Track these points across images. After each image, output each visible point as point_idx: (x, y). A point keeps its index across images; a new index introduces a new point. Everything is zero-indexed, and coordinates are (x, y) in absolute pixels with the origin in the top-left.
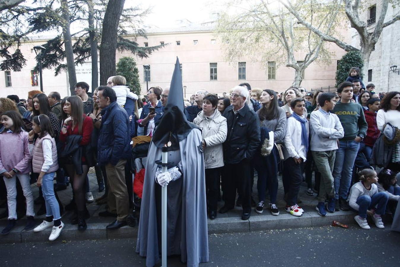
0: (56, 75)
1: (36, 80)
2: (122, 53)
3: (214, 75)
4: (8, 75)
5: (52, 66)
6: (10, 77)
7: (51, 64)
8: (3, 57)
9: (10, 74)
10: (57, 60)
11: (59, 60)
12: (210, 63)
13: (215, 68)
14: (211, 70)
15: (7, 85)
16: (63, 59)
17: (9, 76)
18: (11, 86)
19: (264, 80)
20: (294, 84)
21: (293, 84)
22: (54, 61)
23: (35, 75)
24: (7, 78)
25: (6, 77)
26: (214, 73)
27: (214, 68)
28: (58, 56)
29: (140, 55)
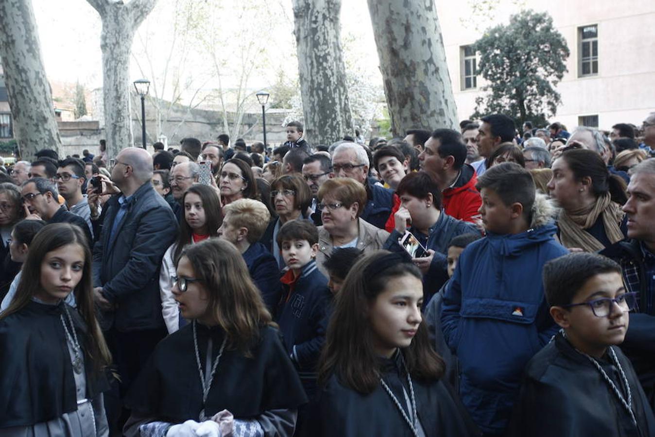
17: (591, 39)
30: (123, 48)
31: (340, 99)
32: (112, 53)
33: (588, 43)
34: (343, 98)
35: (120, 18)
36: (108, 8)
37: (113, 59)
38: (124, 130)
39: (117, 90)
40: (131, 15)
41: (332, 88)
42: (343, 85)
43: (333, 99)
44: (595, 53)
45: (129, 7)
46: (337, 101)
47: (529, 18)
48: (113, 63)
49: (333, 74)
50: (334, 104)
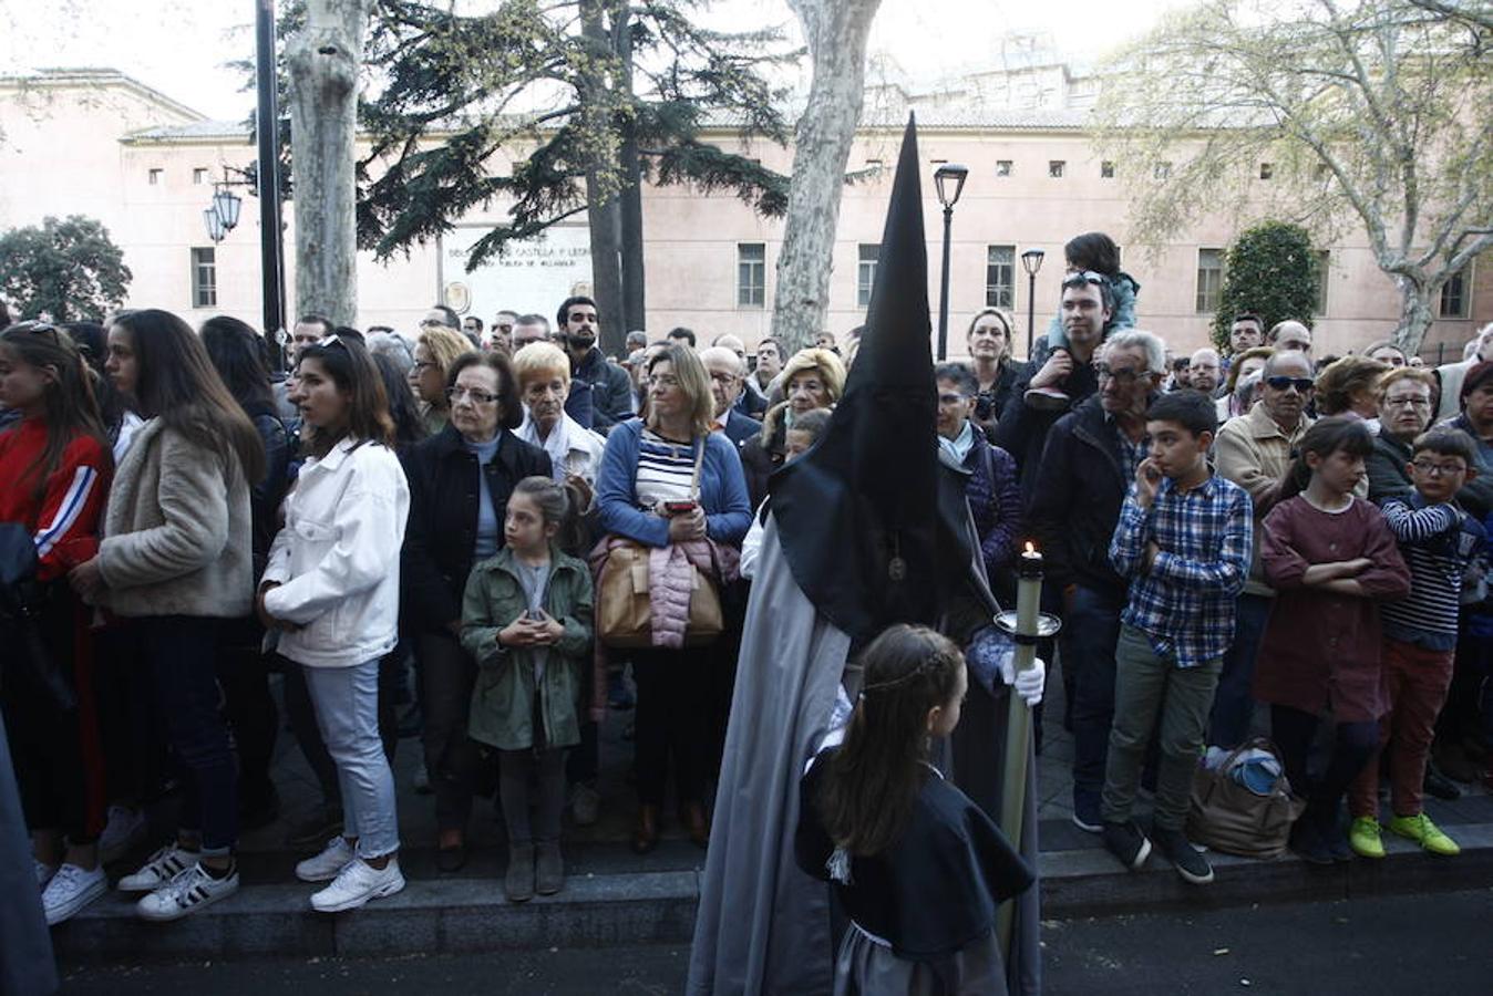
2: (707, 196)
3: (999, 288)
4: (204, 261)
6: (213, 270)
9: (213, 261)
12: (991, 248)
13: (1007, 264)
14: (992, 271)
15: (198, 302)
17: (208, 265)
18: (214, 302)
19: (1184, 316)
20: (1402, 335)
21: (1396, 333)
24: (197, 272)
25: (193, 269)
26: (999, 285)
27: (999, 264)
29: (762, 207)
33: (205, 268)
44: (213, 282)
47: (77, 225)
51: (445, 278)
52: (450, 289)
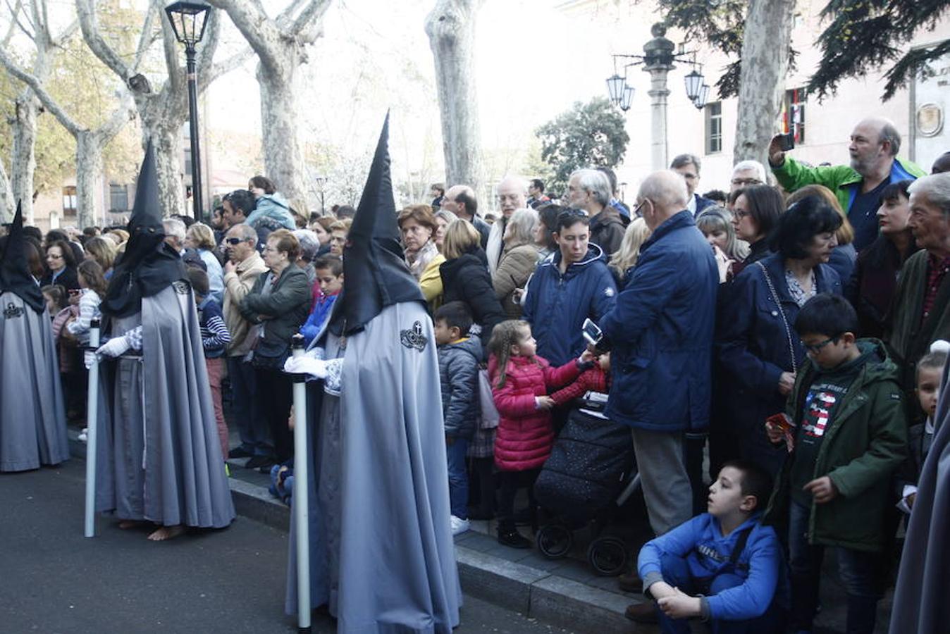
0: (887, 97)
1: (798, 124)
4: (714, 114)
5: (867, 66)
6: (720, 119)
7: (866, 59)
8: (731, 53)
9: (720, 113)
10: (887, 38)
11: (897, 39)
15: (709, 148)
16: (910, 32)
17: (717, 117)
18: (720, 149)
22: (877, 45)
23: (796, 107)
24: (710, 124)
25: (706, 122)
28: (894, 23)
30: (90, 162)
31: (170, 203)
32: (81, 165)
33: (715, 120)
34: (172, 202)
35: (87, 141)
36: (79, 134)
37: (83, 169)
38: (88, 219)
39: (83, 191)
40: (97, 138)
41: (164, 195)
42: (173, 193)
43: (164, 203)
44: (720, 131)
45: (94, 132)
46: (167, 204)
48: (82, 172)
49: (165, 187)
50: (165, 206)
51: (917, 101)
52: (922, 113)
